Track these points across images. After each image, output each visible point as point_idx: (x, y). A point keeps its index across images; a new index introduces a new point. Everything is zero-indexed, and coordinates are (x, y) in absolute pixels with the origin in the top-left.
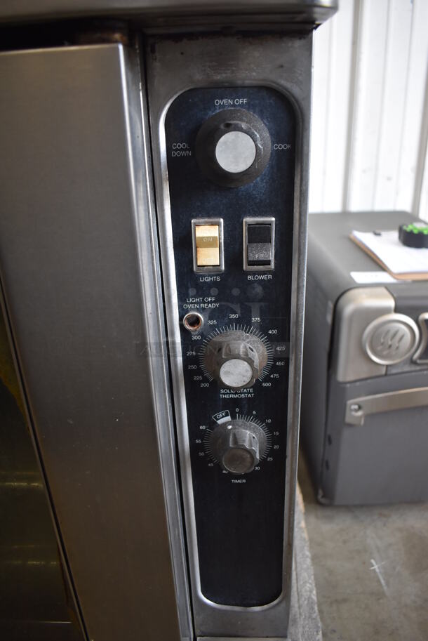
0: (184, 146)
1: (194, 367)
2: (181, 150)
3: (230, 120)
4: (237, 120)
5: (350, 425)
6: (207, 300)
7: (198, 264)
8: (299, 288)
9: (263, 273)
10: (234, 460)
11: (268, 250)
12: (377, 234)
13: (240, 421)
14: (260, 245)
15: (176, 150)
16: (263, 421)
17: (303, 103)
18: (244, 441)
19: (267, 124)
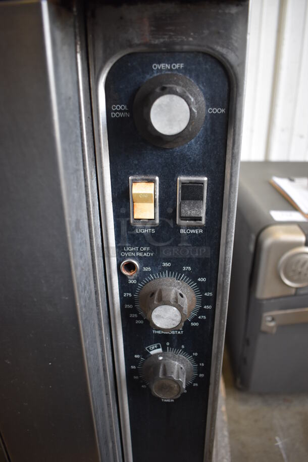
0: (123, 107)
1: (130, 306)
2: (121, 111)
3: (167, 84)
4: (173, 84)
5: (265, 333)
6: (142, 249)
7: (135, 218)
8: (227, 243)
9: (195, 228)
10: (163, 388)
11: (200, 207)
12: (291, 180)
13: (170, 353)
14: (192, 202)
15: (116, 111)
16: (191, 354)
17: (238, 70)
18: (172, 372)
19: (202, 88)
